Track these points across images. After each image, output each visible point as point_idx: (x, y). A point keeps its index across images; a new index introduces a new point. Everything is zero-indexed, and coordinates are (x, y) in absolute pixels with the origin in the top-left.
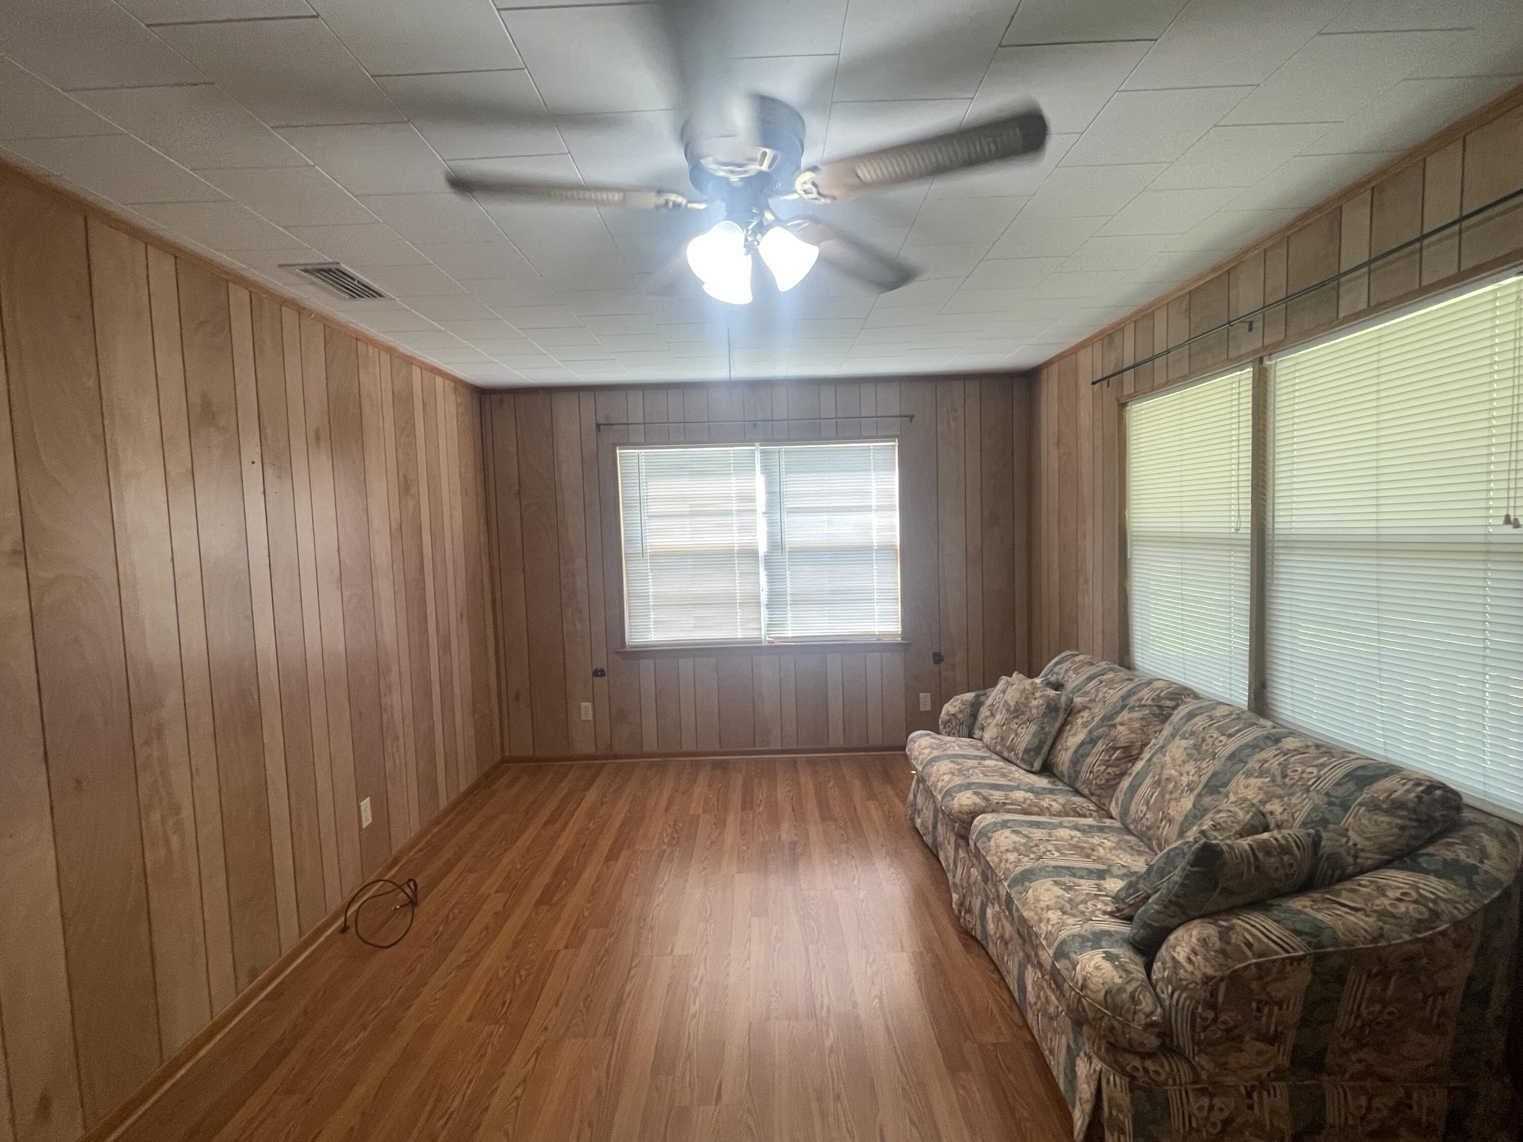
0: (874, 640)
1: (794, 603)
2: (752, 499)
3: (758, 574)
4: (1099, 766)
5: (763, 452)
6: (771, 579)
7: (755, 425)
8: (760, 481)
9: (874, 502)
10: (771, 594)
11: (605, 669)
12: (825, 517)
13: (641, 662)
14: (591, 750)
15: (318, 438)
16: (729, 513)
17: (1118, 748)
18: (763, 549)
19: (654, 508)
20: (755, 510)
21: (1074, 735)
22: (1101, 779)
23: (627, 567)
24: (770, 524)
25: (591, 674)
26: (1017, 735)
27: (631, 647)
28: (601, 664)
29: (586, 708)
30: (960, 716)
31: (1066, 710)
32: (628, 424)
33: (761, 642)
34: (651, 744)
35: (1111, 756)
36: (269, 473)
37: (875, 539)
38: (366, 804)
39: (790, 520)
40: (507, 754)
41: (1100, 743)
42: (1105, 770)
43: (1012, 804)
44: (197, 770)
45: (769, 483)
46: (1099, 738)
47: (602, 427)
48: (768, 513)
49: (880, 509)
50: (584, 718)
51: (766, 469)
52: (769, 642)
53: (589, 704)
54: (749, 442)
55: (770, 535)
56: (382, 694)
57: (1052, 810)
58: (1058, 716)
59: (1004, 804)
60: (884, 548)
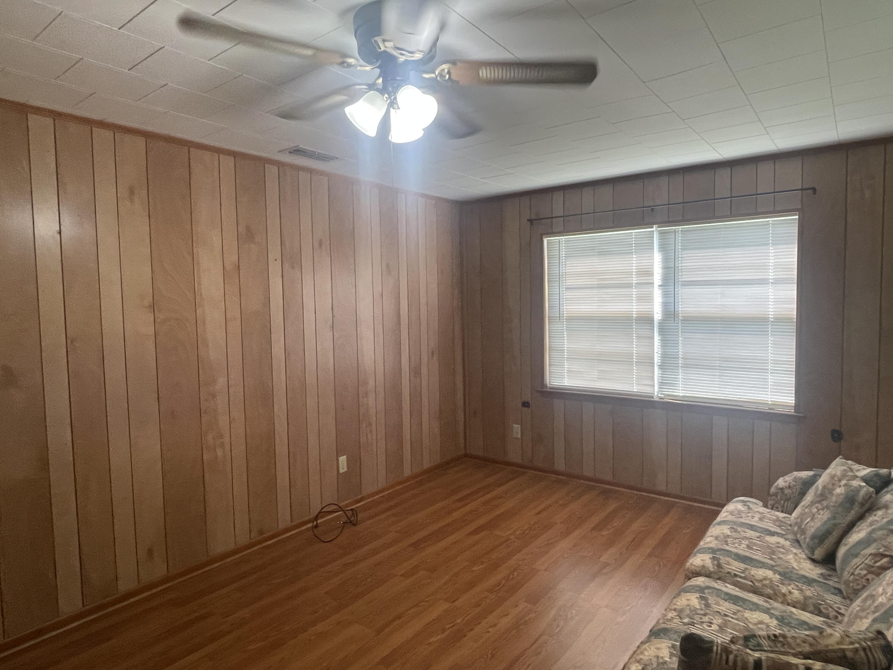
0: (766, 409)
1: (686, 366)
2: (650, 274)
3: (653, 338)
4: (861, 569)
5: (661, 233)
6: (664, 343)
7: (652, 210)
8: (657, 258)
9: (771, 276)
10: (664, 356)
11: (530, 402)
12: (719, 289)
13: (555, 400)
14: (518, 460)
15: (320, 245)
16: (629, 286)
17: (886, 556)
18: (658, 316)
19: (570, 282)
20: (653, 284)
21: (859, 532)
22: (858, 584)
23: (549, 327)
24: (665, 295)
25: (520, 405)
26: (812, 519)
27: (551, 388)
28: (527, 397)
29: (517, 428)
30: (786, 491)
31: (862, 504)
32: (552, 218)
33: (652, 397)
34: (560, 465)
35: (876, 562)
36: (286, 266)
37: (771, 311)
38: (343, 459)
39: (683, 292)
40: (468, 452)
41: (874, 545)
42: (865, 575)
43: (744, 578)
44: (233, 419)
45: (665, 260)
46: (875, 540)
47: (534, 221)
48: (664, 285)
49: (777, 282)
50: (515, 436)
51: (663, 248)
52: (661, 398)
53: (519, 426)
54: (650, 224)
55: (665, 305)
56: (360, 396)
57: (789, 598)
58: (851, 509)
59: (736, 575)
60: (779, 320)
